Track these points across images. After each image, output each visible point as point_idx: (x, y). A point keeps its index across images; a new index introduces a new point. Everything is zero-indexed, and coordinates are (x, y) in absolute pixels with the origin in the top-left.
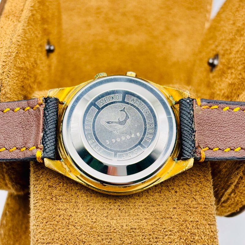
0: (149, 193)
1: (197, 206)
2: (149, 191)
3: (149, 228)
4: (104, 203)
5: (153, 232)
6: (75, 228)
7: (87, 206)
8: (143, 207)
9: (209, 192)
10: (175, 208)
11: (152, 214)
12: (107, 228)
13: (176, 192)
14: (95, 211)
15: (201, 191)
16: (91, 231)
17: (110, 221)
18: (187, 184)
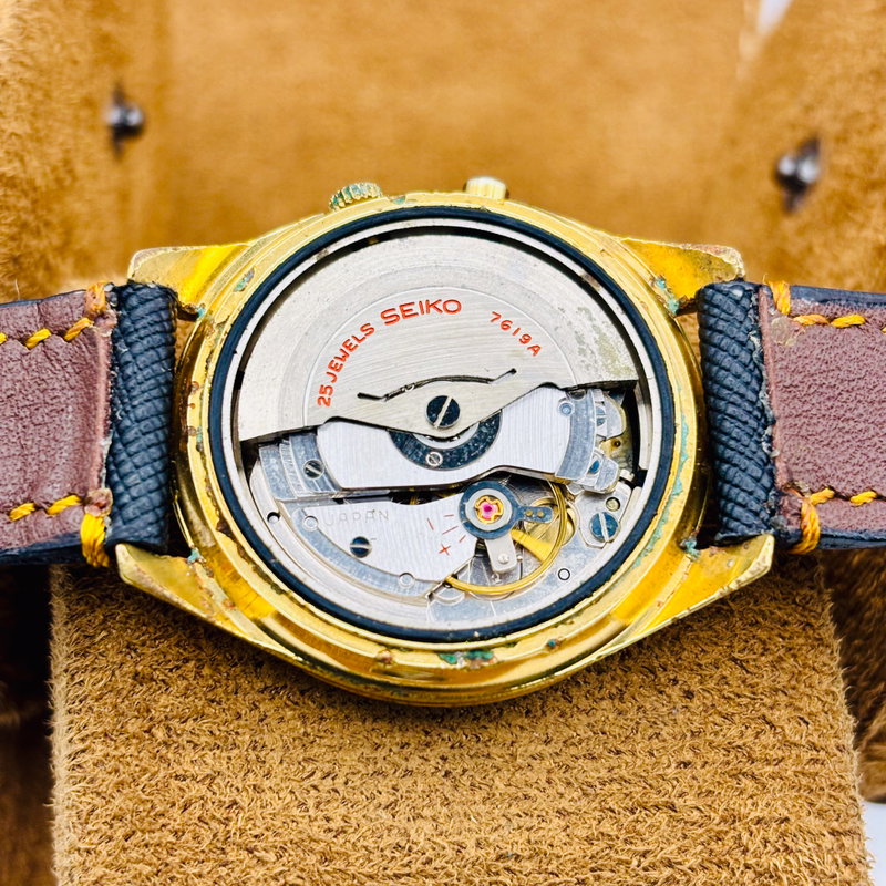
0: (574, 701)
1: (780, 753)
2: (574, 691)
3: (578, 854)
4: (377, 747)
5: (592, 870)
6: (255, 861)
7: (304, 760)
8: (548, 763)
9: (828, 692)
10: (686, 764)
11: (590, 790)
12: (393, 858)
13: (689, 695)
14: (340, 780)
15: (794, 688)
16: (322, 869)
17: (407, 826)
18: (735, 660)
